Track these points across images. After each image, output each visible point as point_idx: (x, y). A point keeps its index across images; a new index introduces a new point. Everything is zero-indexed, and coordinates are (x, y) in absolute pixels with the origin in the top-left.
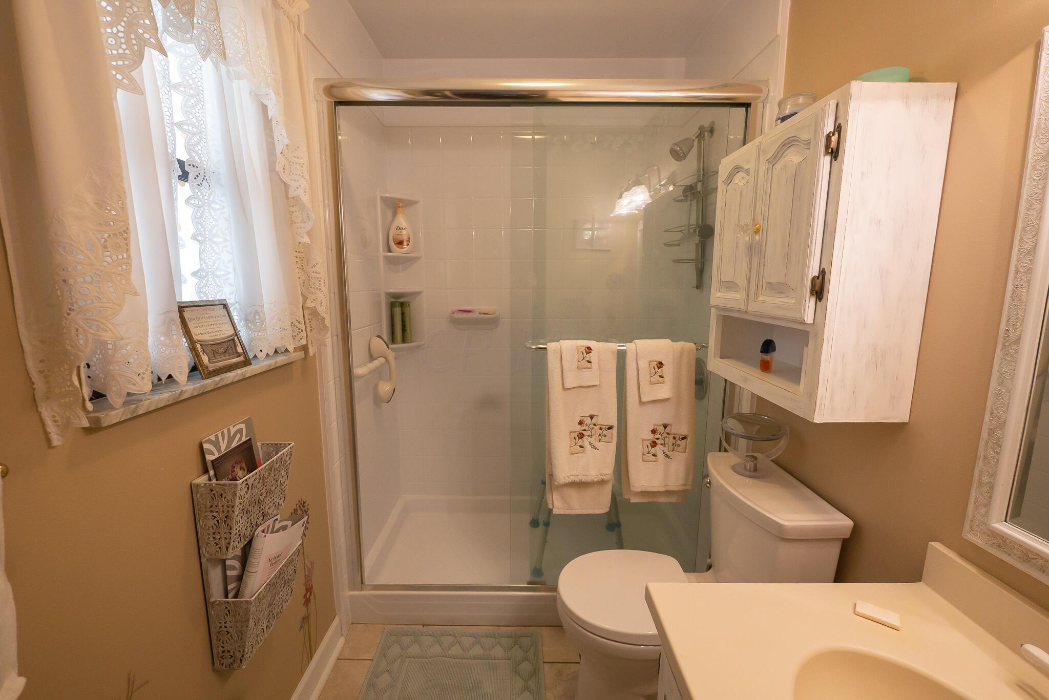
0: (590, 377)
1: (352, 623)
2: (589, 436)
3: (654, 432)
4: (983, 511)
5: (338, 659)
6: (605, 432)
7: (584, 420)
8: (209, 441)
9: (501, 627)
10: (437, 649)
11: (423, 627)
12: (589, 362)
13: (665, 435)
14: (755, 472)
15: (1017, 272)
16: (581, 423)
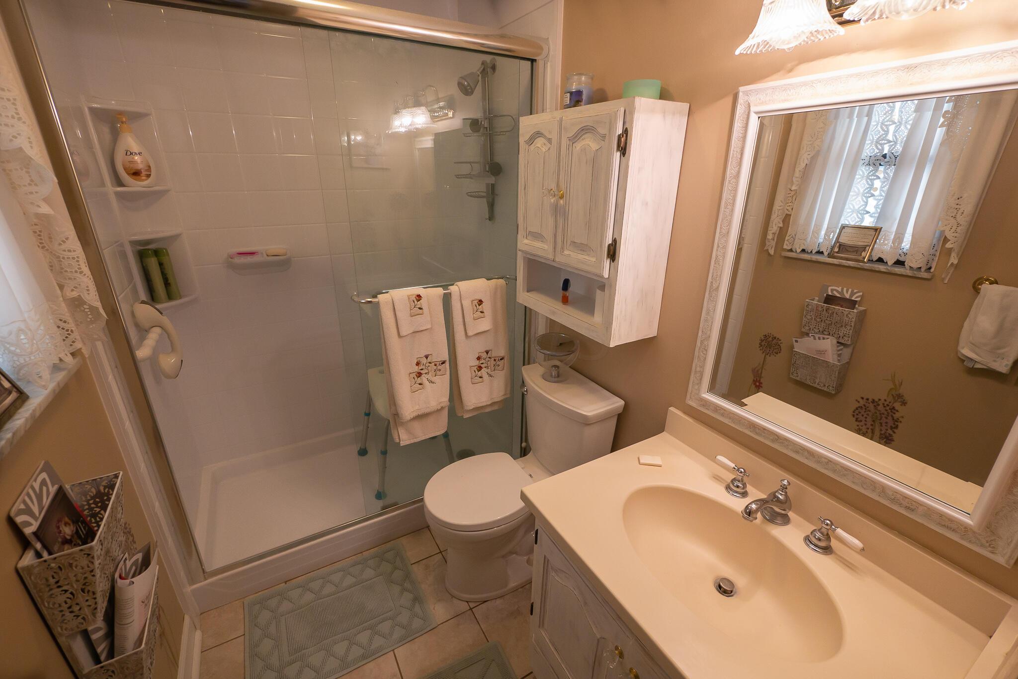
0: (423, 322)
1: (201, 614)
2: (426, 373)
3: (479, 358)
4: (696, 387)
5: (202, 652)
6: (439, 367)
7: (421, 360)
8: (20, 512)
9: (364, 553)
10: (309, 596)
11: (286, 584)
12: (420, 309)
13: (488, 359)
14: (557, 377)
15: (718, 246)
16: (418, 364)
